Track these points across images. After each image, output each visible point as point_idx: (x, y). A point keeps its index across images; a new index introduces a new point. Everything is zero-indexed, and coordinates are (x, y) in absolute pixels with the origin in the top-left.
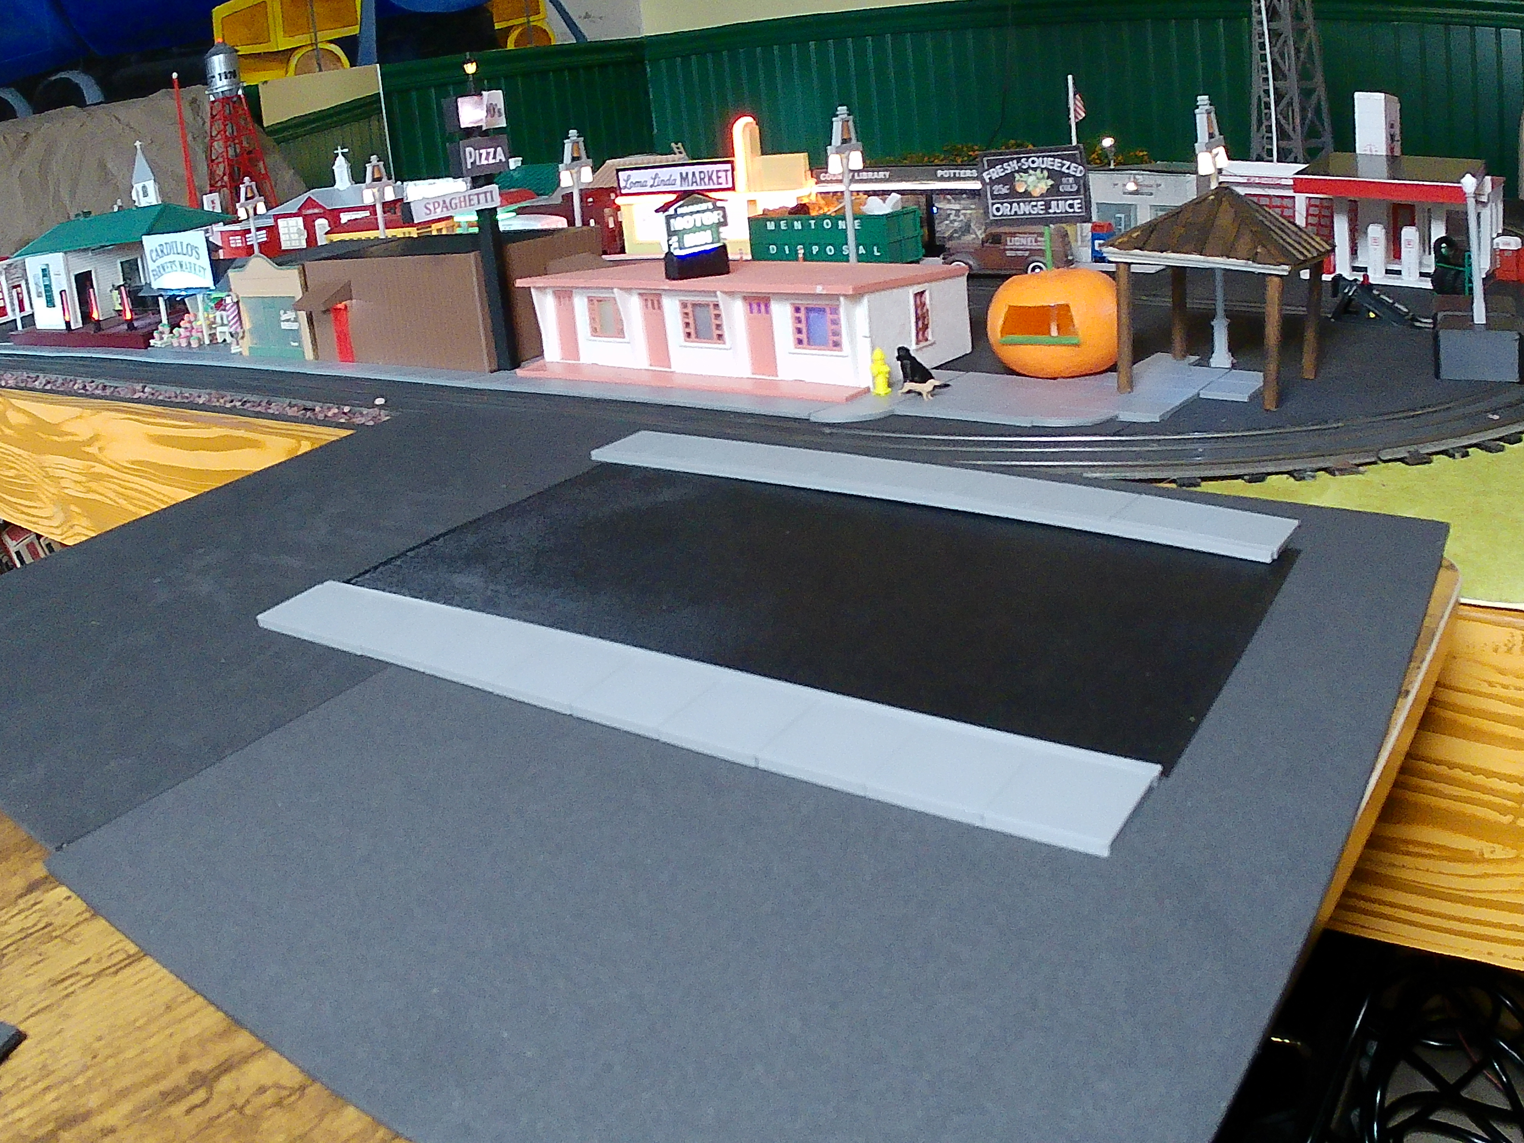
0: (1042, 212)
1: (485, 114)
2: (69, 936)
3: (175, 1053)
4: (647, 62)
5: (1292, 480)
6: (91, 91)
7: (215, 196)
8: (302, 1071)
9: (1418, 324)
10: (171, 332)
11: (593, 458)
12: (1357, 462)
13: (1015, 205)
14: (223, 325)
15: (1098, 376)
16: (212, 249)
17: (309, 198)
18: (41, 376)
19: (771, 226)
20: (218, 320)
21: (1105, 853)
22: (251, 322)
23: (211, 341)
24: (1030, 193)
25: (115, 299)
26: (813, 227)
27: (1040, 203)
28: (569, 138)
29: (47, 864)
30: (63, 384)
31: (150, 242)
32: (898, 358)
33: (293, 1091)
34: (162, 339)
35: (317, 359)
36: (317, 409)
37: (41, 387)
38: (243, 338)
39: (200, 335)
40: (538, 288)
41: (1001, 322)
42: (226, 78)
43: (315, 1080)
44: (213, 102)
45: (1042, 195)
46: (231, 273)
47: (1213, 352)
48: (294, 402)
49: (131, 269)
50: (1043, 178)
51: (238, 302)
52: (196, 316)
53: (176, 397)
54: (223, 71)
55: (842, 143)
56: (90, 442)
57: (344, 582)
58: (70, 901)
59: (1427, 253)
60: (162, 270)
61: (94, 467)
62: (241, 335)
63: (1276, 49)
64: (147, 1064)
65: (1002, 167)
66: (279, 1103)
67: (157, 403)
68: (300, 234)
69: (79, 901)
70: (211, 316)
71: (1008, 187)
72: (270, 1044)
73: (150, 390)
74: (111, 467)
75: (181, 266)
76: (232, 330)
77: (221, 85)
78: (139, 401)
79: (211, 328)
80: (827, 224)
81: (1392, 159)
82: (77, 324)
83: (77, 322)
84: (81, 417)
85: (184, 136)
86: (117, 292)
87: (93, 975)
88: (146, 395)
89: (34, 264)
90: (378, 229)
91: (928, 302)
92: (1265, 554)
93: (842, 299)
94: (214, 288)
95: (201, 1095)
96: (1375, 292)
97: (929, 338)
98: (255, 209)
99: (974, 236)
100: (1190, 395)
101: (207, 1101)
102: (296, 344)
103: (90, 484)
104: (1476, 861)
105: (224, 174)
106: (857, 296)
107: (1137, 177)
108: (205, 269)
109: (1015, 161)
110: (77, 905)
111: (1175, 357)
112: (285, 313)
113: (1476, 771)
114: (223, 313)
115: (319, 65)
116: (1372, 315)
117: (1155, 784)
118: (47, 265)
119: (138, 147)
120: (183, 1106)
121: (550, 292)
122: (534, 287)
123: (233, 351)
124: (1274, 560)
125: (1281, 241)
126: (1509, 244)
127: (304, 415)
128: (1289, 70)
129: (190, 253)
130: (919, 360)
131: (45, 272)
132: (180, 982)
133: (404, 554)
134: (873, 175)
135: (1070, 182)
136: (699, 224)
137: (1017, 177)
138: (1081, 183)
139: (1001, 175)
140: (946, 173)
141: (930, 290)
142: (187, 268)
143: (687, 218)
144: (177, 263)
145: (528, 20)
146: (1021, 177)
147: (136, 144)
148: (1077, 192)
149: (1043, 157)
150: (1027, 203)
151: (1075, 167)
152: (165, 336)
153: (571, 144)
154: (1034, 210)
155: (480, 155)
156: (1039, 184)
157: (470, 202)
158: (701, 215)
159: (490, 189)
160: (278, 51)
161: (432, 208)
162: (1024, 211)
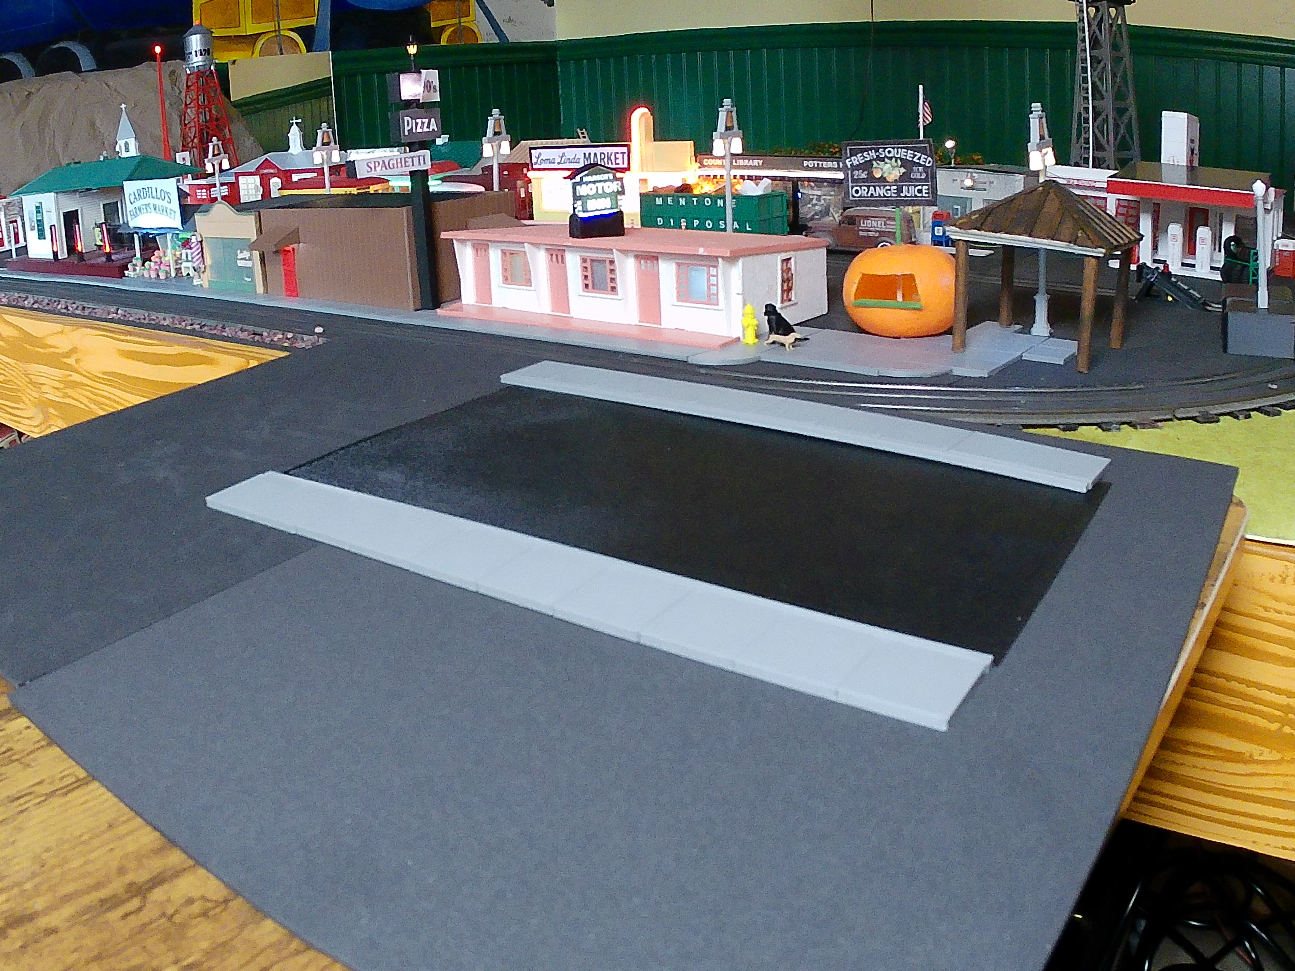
0: (895, 195)
1: (422, 89)
2: (27, 760)
3: (115, 864)
4: (558, 63)
5: (1100, 430)
6: (86, 59)
7: (186, 154)
8: (227, 886)
9: (1209, 308)
10: (143, 265)
11: (502, 381)
12: (1157, 418)
13: (872, 188)
14: (187, 261)
15: (934, 338)
16: (182, 195)
17: (266, 159)
18: (30, 296)
19: (659, 201)
20: (184, 257)
21: (944, 728)
22: (212, 258)
23: (176, 274)
24: (885, 178)
25: (96, 235)
26: (695, 204)
27: (893, 188)
28: (492, 116)
29: (11, 698)
30: (48, 304)
31: (130, 187)
32: (766, 314)
33: (217, 903)
34: (135, 270)
35: (267, 293)
36: (265, 334)
37: (30, 306)
38: (203, 272)
39: (167, 268)
40: (458, 240)
41: (855, 287)
42: (201, 54)
43: (237, 894)
44: (189, 75)
45: (895, 181)
46: (197, 217)
47: (1034, 322)
48: (245, 327)
49: (111, 210)
50: (897, 166)
51: (201, 242)
52: (164, 253)
53: (144, 319)
54: (199, 49)
55: (726, 130)
56: (68, 355)
57: (282, 472)
58: (29, 730)
59: (1217, 249)
60: (138, 212)
61: (71, 375)
62: (202, 270)
63: (1096, 74)
64: (89, 874)
65: (862, 156)
66: (205, 914)
67: (128, 323)
68: (257, 191)
69: (37, 731)
70: (178, 253)
71: (866, 172)
72: (200, 862)
73: (122, 312)
74: (85, 376)
75: (155, 209)
76: (195, 265)
77: (197, 60)
78: (112, 321)
79: (177, 263)
80: (708, 202)
81: (1191, 168)
82: (63, 254)
84: (62, 332)
85: (163, 103)
86: (99, 229)
87: (46, 794)
88: (119, 316)
89: (30, 202)
90: (324, 187)
91: (793, 268)
92: (1081, 485)
93: (720, 260)
94: (182, 229)
95: (135, 903)
96: (1173, 279)
97: (793, 299)
98: (220, 165)
99: (832, 218)
100: (1014, 357)
101: (140, 909)
102: (250, 280)
103: (66, 391)
104: (1246, 762)
105: (195, 137)
106: (732, 259)
107: (974, 175)
108: (175, 212)
109: (873, 151)
110: (36, 734)
111: (1001, 325)
112: (241, 252)
113: (1249, 684)
114: (189, 251)
115: (281, 50)
116: (1170, 299)
117: (987, 671)
118: (41, 203)
119: (124, 109)
120: (120, 911)
121: (469, 244)
122: (456, 240)
123: (195, 283)
124: (1088, 491)
125: (1099, 229)
126: (1287, 246)
127: (253, 338)
128: (1106, 91)
129: (163, 197)
130: (783, 315)
131: (39, 209)
132: (122, 805)
133: (336, 452)
134: (748, 163)
135: (920, 171)
136: (600, 192)
137: (875, 164)
138: (929, 172)
139: (861, 162)
140: (811, 164)
141: (796, 258)
142: (159, 210)
143: (591, 185)
144: (152, 206)
145: (459, 21)
146: (878, 164)
147: (121, 107)
148: (925, 180)
149: (898, 148)
150: (882, 187)
151: (924, 158)
152: (138, 268)
153: (493, 121)
154: (888, 193)
155: (417, 124)
156: (894, 172)
157: (405, 164)
158: (602, 184)
159: (423, 154)
160: (246, 35)
161: (373, 166)
162: (879, 194)
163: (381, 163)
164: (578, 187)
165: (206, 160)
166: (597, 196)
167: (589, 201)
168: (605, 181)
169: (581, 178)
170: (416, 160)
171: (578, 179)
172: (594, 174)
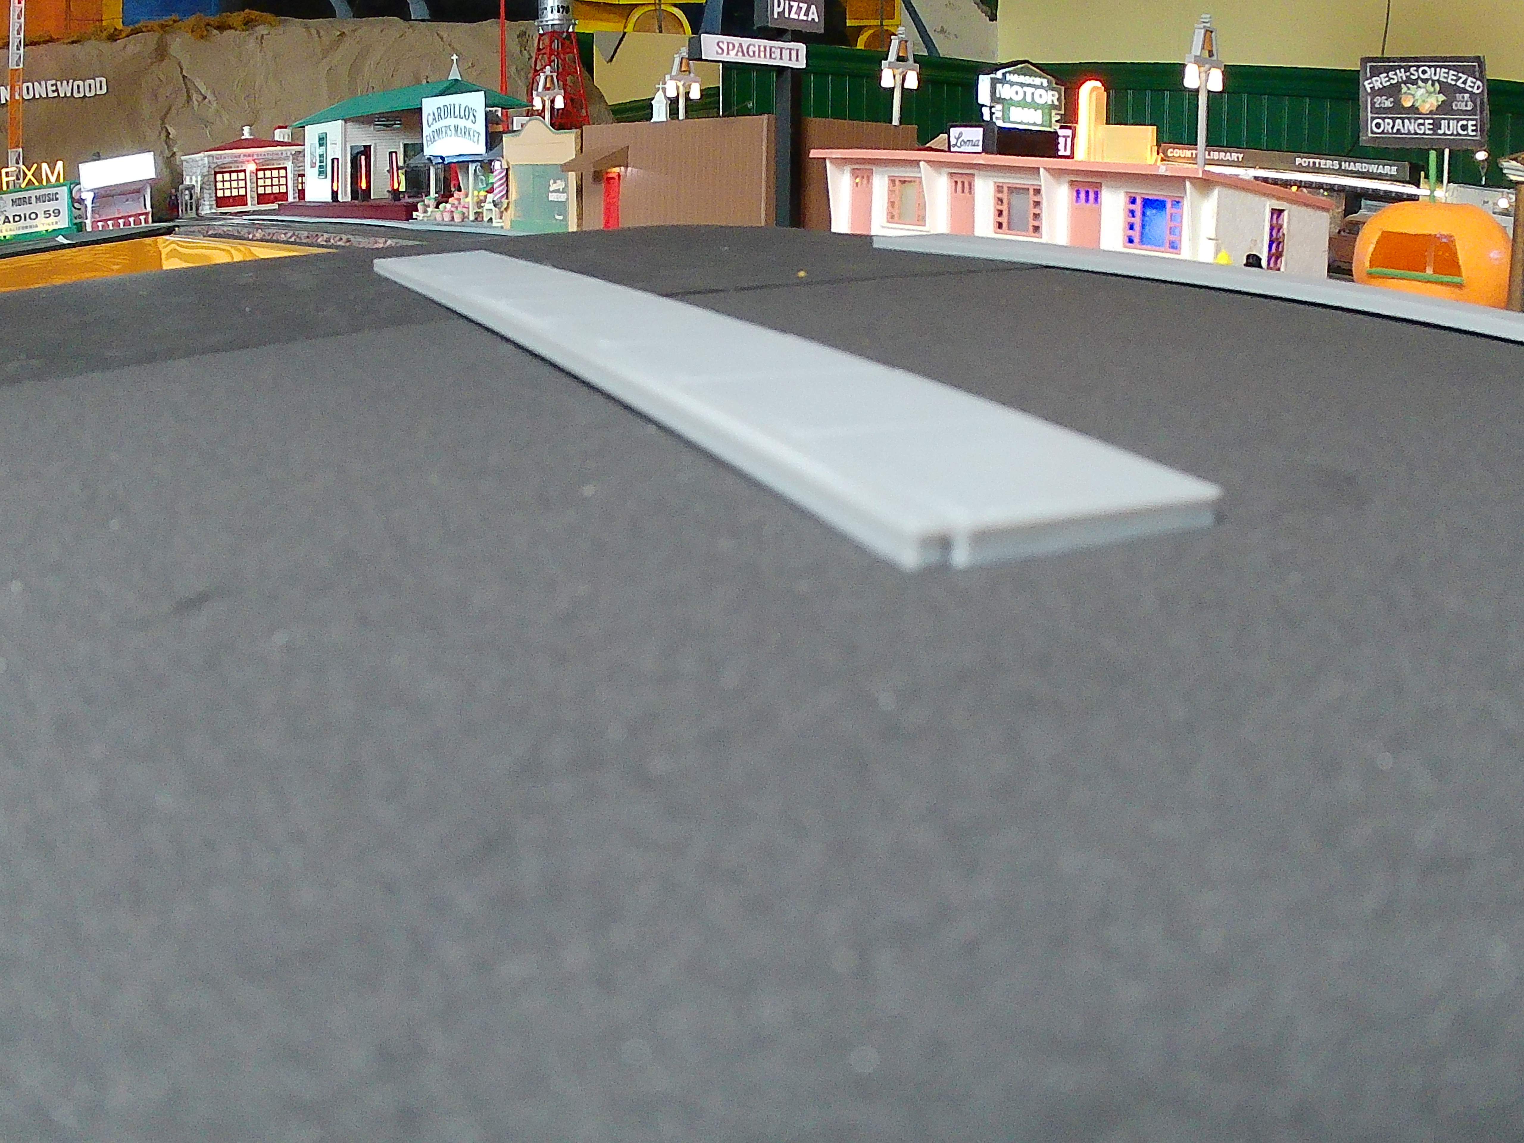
0: (1431, 132)
6: (419, 10)
10: (437, 207)
13: (1399, 121)
22: (518, 190)
23: (476, 218)
24: (1417, 109)
27: (1427, 121)
31: (430, 105)
32: (1246, 265)
34: (425, 212)
38: (506, 209)
39: (465, 210)
40: (834, 160)
41: (1370, 252)
42: (558, 11)
44: (541, 35)
45: (1431, 112)
46: (506, 139)
49: (414, 152)
50: (1434, 92)
51: (507, 170)
52: (466, 194)
54: (556, 4)
60: (435, 135)
62: (505, 206)
65: (1387, 76)
70: (480, 191)
71: (1392, 99)
75: (456, 131)
76: (498, 203)
77: (552, 18)
79: (478, 207)
82: (345, 196)
83: (346, 195)
89: (313, 132)
91: (1285, 226)
93: (1188, 184)
94: (486, 154)
97: (1282, 269)
98: (553, 102)
102: (561, 218)
106: (1205, 187)
108: (479, 135)
109: (1402, 70)
112: (555, 182)
115: (660, 27)
118: (326, 134)
119: (455, 61)
121: (847, 166)
122: (830, 160)
123: (494, 225)
129: (467, 116)
131: (322, 141)
134: (1225, 156)
135: (1466, 99)
136: (1029, 99)
137: (1404, 89)
138: (1478, 103)
139: (1385, 85)
140: (1305, 162)
141: (1289, 211)
142: (461, 133)
143: (1016, 88)
144: (452, 128)
145: (881, 23)
146: (1409, 89)
147: (452, 58)
148: (1473, 112)
149: (1436, 67)
150: (1413, 121)
151: (1472, 82)
152: (429, 210)
153: (897, 41)
154: (1420, 129)
155: (791, 7)
156: (1429, 100)
157: (771, 55)
158: (1033, 90)
159: (795, 48)
160: (619, 4)
161: (725, 47)
162: (1409, 130)
163: (737, 45)
164: (999, 86)
165: (534, 93)
166: (1023, 104)
167: (1012, 109)
168: (1036, 87)
169: (1004, 74)
170: (786, 53)
171: (999, 74)
172: (1022, 75)
